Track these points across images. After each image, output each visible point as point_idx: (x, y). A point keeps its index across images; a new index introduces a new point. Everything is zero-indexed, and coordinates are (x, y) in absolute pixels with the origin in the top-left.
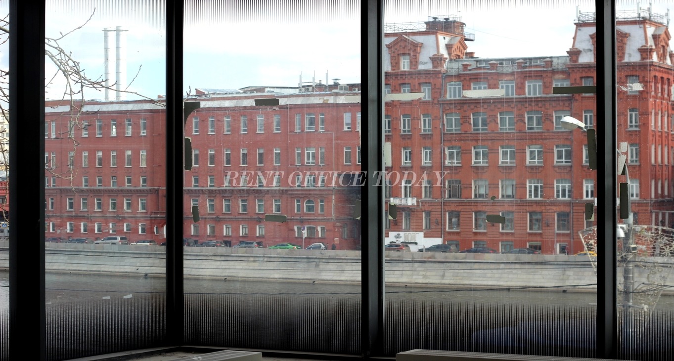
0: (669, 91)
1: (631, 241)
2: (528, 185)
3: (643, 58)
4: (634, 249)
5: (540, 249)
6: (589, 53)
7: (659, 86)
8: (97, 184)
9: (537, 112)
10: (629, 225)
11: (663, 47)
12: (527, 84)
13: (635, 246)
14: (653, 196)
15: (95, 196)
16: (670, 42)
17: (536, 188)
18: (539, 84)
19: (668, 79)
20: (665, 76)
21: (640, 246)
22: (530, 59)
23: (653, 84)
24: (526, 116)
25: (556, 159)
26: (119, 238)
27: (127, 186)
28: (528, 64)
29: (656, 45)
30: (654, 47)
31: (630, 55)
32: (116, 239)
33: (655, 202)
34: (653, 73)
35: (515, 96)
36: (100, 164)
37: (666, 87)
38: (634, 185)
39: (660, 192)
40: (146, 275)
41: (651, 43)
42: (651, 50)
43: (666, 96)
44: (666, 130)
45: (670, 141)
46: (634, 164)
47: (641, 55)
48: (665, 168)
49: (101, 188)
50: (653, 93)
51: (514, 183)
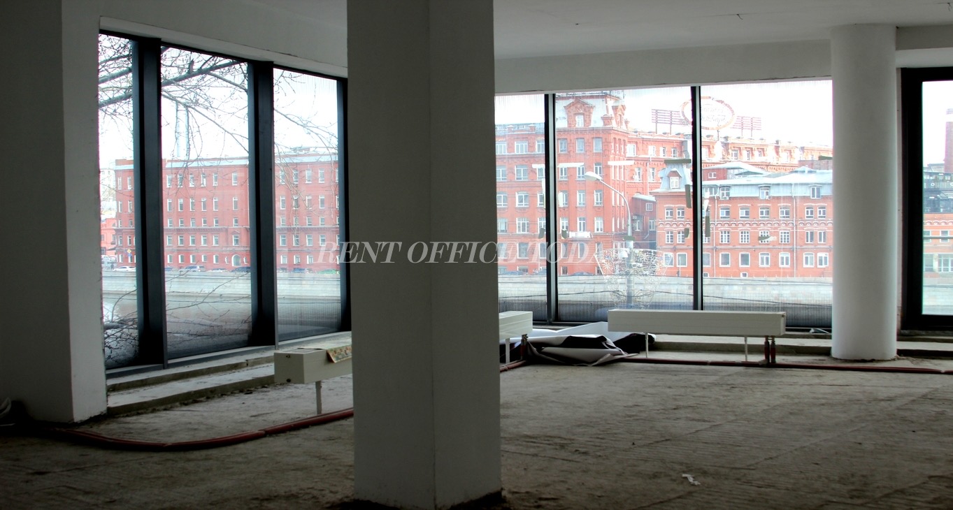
0: (625, 149)
1: (632, 260)
2: (517, 222)
3: (605, 124)
4: (634, 266)
5: (527, 271)
6: (564, 120)
7: (617, 145)
8: (180, 224)
9: (522, 165)
10: (630, 249)
11: (620, 115)
12: (516, 144)
13: (635, 263)
14: (613, 230)
15: (178, 234)
16: (625, 112)
17: (524, 224)
18: (525, 144)
19: (624, 140)
20: (622, 138)
21: (638, 264)
22: (518, 125)
23: (613, 144)
24: (515, 169)
25: (539, 202)
26: (198, 267)
27: (203, 226)
28: (516, 129)
29: (615, 114)
30: (613, 116)
31: (595, 122)
32: (196, 267)
33: (616, 235)
34: (613, 136)
35: (507, 154)
36: (181, 209)
37: (622, 146)
38: (599, 222)
39: (618, 227)
40: (221, 295)
41: (611, 112)
42: (611, 118)
43: (622, 153)
44: (623, 179)
45: (626, 188)
46: (599, 205)
47: (604, 122)
48: (622, 208)
49: (183, 227)
50: (613, 151)
51: (507, 221)
